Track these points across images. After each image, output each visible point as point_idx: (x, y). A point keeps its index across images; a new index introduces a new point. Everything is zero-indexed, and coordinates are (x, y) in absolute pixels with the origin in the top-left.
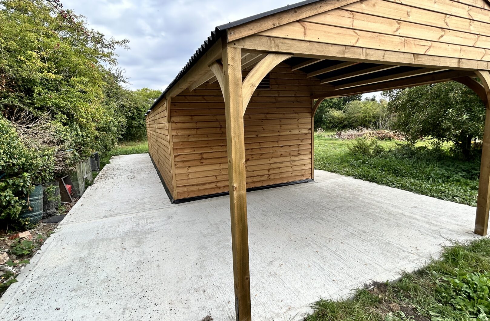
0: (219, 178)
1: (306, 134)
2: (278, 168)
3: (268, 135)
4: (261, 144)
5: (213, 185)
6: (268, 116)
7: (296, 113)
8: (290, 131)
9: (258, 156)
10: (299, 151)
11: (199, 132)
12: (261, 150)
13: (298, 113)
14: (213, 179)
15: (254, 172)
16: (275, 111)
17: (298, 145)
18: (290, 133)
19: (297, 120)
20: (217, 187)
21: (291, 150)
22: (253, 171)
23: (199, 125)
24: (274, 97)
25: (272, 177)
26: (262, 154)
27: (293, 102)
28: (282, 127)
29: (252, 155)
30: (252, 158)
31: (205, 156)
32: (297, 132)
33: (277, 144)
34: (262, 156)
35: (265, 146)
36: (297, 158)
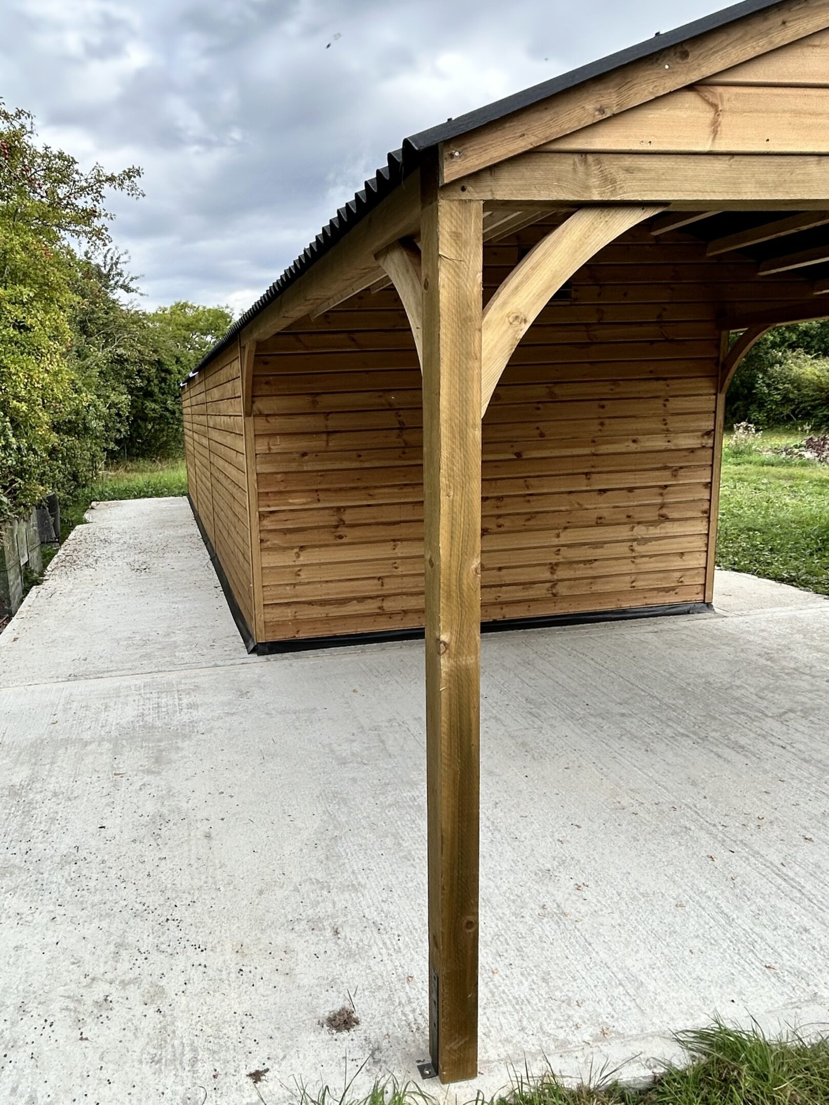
0: (391, 586)
1: (692, 450)
2: (585, 562)
3: (556, 453)
4: (531, 481)
5: (371, 607)
6: (557, 390)
7: (658, 379)
8: (634, 441)
9: (519, 522)
10: (662, 506)
11: (335, 442)
12: (529, 501)
13: (665, 379)
14: (370, 587)
15: (504, 572)
16: (585, 375)
17: (660, 487)
18: (633, 447)
19: (661, 402)
20: (382, 613)
21: (636, 503)
22: (500, 569)
23: (334, 423)
24: (583, 328)
25: (562, 589)
26: (531, 516)
27: (652, 342)
28: (605, 428)
29: (499, 516)
30: (499, 526)
31: (348, 517)
32: (659, 443)
33: (586, 481)
34: (532, 522)
35: (545, 491)
36: (654, 531)
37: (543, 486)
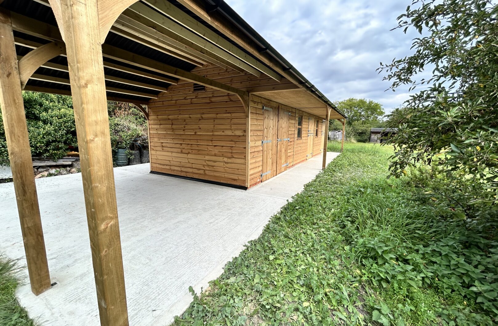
0: (172, 163)
1: (240, 136)
2: (212, 166)
3: (204, 134)
4: (199, 141)
5: (168, 167)
6: (203, 116)
7: (228, 113)
8: (223, 132)
9: (196, 152)
10: (232, 153)
11: (162, 126)
12: (198, 146)
13: (231, 113)
14: (168, 163)
15: (193, 164)
16: (209, 112)
17: (231, 147)
18: (223, 134)
19: (230, 120)
20: (170, 169)
21: (224, 151)
23: (162, 122)
24: (209, 98)
25: (207, 172)
26: (199, 150)
27: (227, 102)
28: (215, 127)
29: (192, 149)
30: (192, 152)
31: (164, 145)
32: (229, 133)
33: (211, 143)
34: (199, 152)
35: (201, 144)
36: (230, 161)
37: (201, 143)
